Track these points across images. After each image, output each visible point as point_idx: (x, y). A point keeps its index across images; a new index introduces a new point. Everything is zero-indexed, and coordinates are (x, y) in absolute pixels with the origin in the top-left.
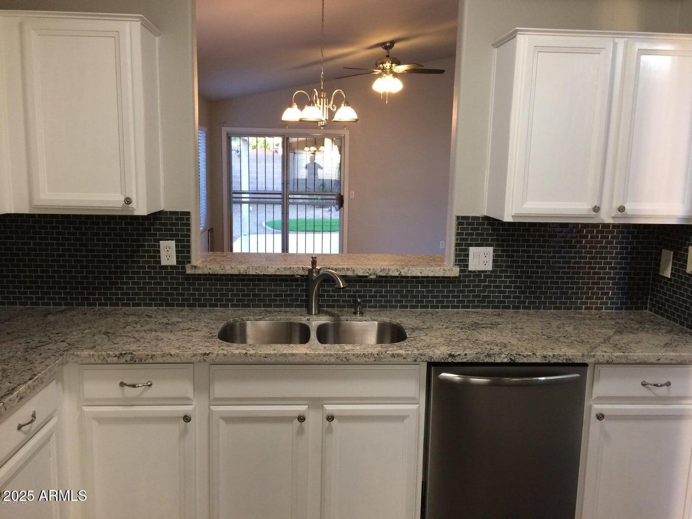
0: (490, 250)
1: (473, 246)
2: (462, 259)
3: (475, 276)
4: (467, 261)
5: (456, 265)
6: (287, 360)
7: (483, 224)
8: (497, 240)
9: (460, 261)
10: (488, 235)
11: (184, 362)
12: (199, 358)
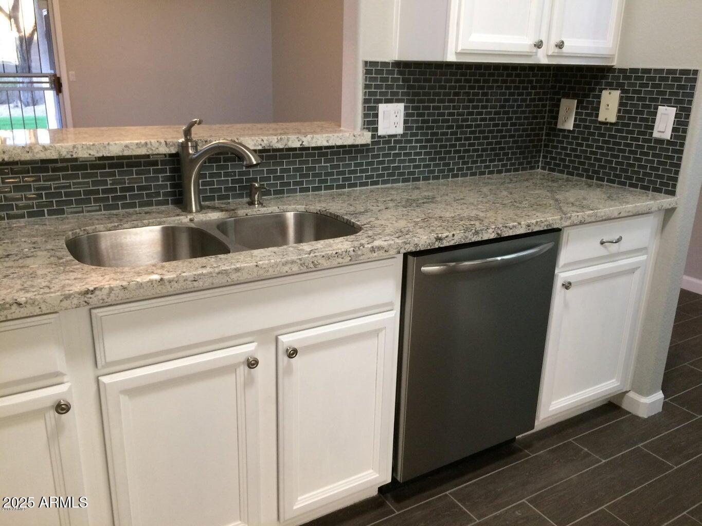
0: (401, 106)
1: (382, 103)
2: (371, 121)
3: (385, 142)
4: (376, 122)
5: (364, 128)
6: (229, 280)
7: (391, 72)
8: (408, 94)
9: (369, 123)
10: (398, 87)
11: (48, 312)
12: (75, 301)
